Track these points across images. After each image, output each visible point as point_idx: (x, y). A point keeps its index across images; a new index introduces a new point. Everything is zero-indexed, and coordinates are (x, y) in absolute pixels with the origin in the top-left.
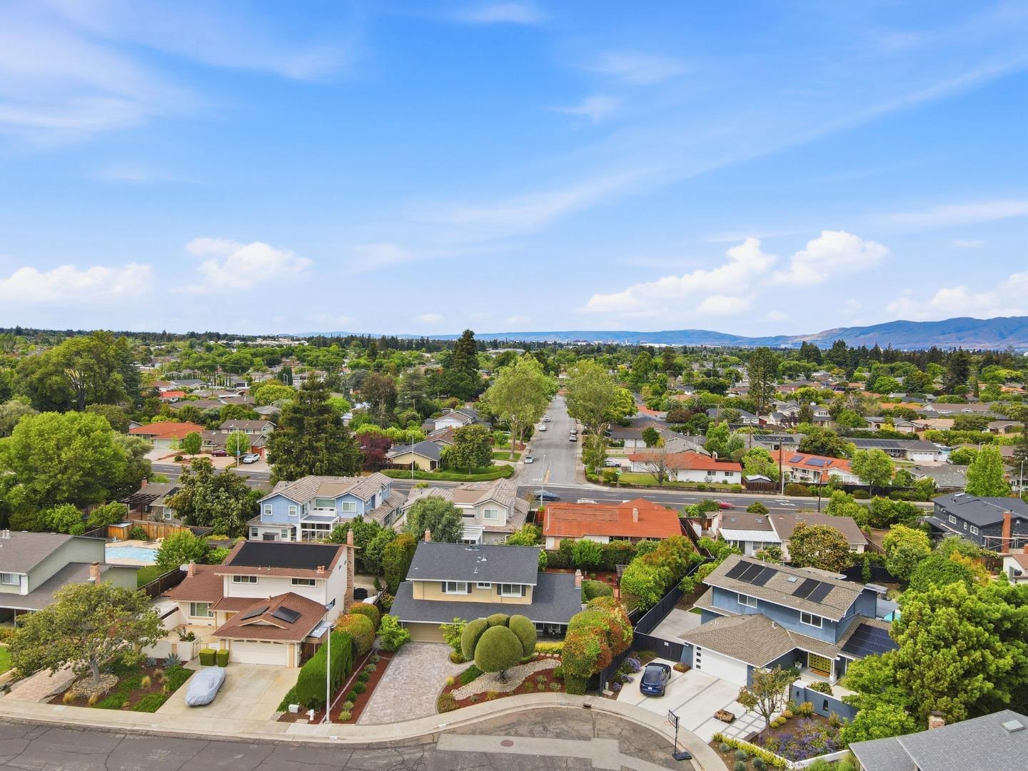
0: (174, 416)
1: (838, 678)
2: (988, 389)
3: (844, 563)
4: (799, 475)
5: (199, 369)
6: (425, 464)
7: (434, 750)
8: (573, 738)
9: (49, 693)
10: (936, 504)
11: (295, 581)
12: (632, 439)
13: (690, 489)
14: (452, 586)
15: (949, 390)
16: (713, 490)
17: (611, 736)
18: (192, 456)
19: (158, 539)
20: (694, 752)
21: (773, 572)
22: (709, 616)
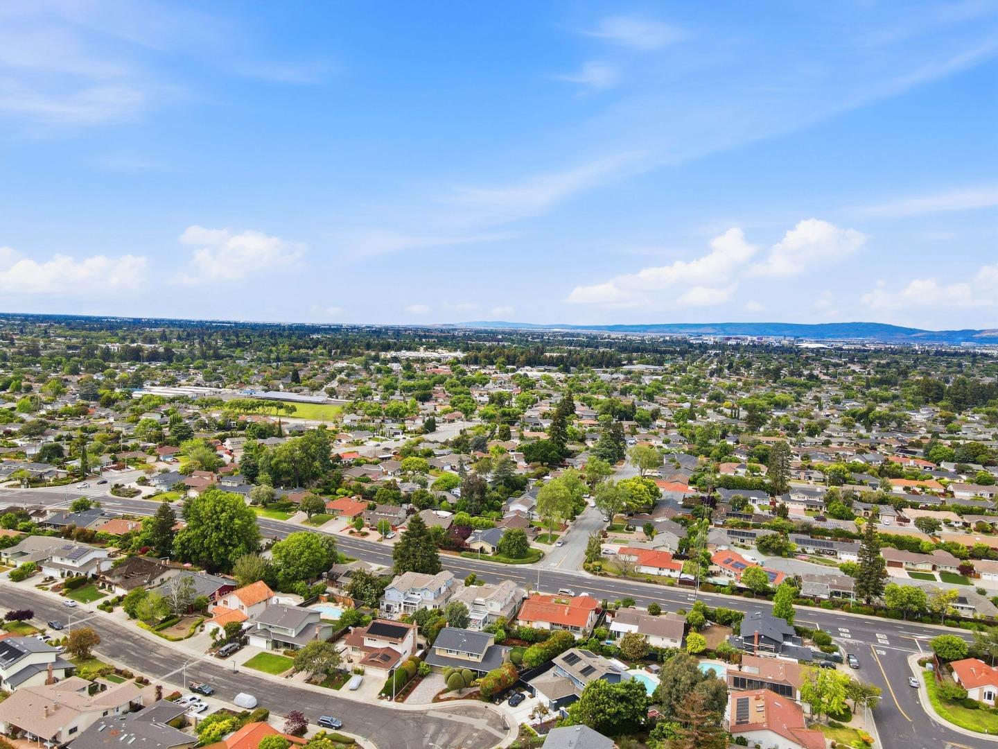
7: (426, 715)
8: (474, 717)
9: (305, 679)
11: (391, 642)
14: (451, 651)
16: (656, 582)
17: (488, 718)
18: (359, 531)
19: (341, 604)
20: (511, 727)
21: (579, 660)
22: (554, 675)
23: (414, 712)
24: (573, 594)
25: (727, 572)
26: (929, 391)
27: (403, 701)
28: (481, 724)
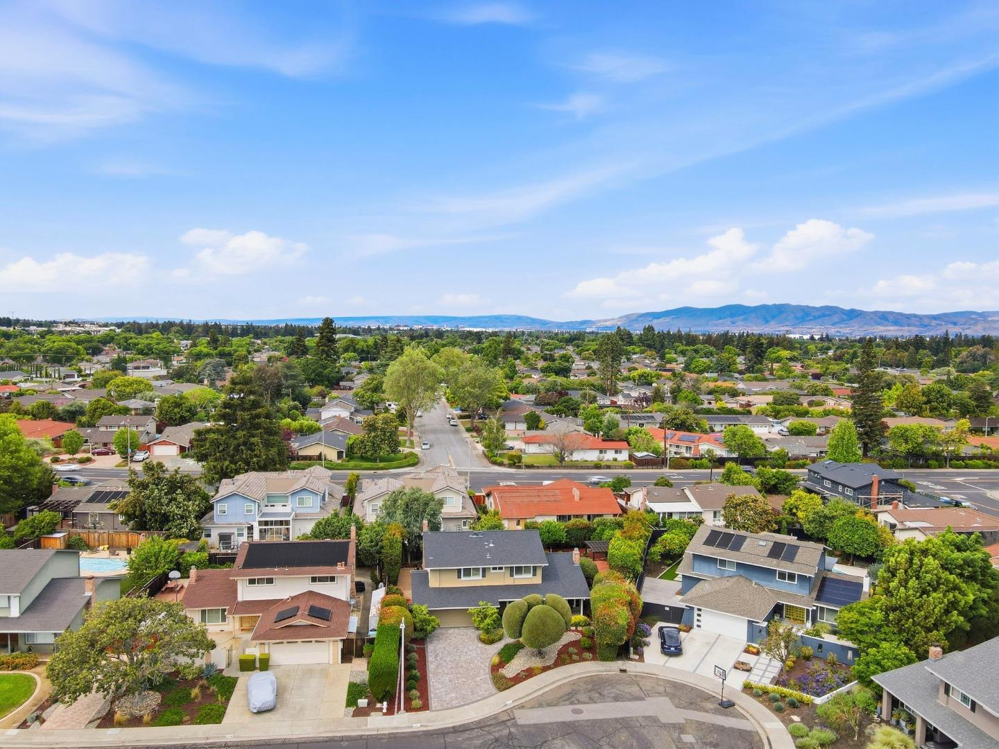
0: (26, 413)
1: (812, 624)
2: (782, 369)
3: (772, 526)
4: (674, 449)
5: (14, 359)
6: (332, 455)
7: (515, 725)
8: (629, 700)
9: (91, 718)
10: (810, 471)
11: (314, 580)
12: (512, 422)
13: (588, 468)
14: (467, 572)
15: (750, 369)
16: (609, 467)
17: (660, 694)
18: (71, 457)
19: (101, 548)
20: (733, 699)
21: (743, 538)
22: (690, 581)
23: (481, 725)
27: (425, 707)
28: (665, 710)
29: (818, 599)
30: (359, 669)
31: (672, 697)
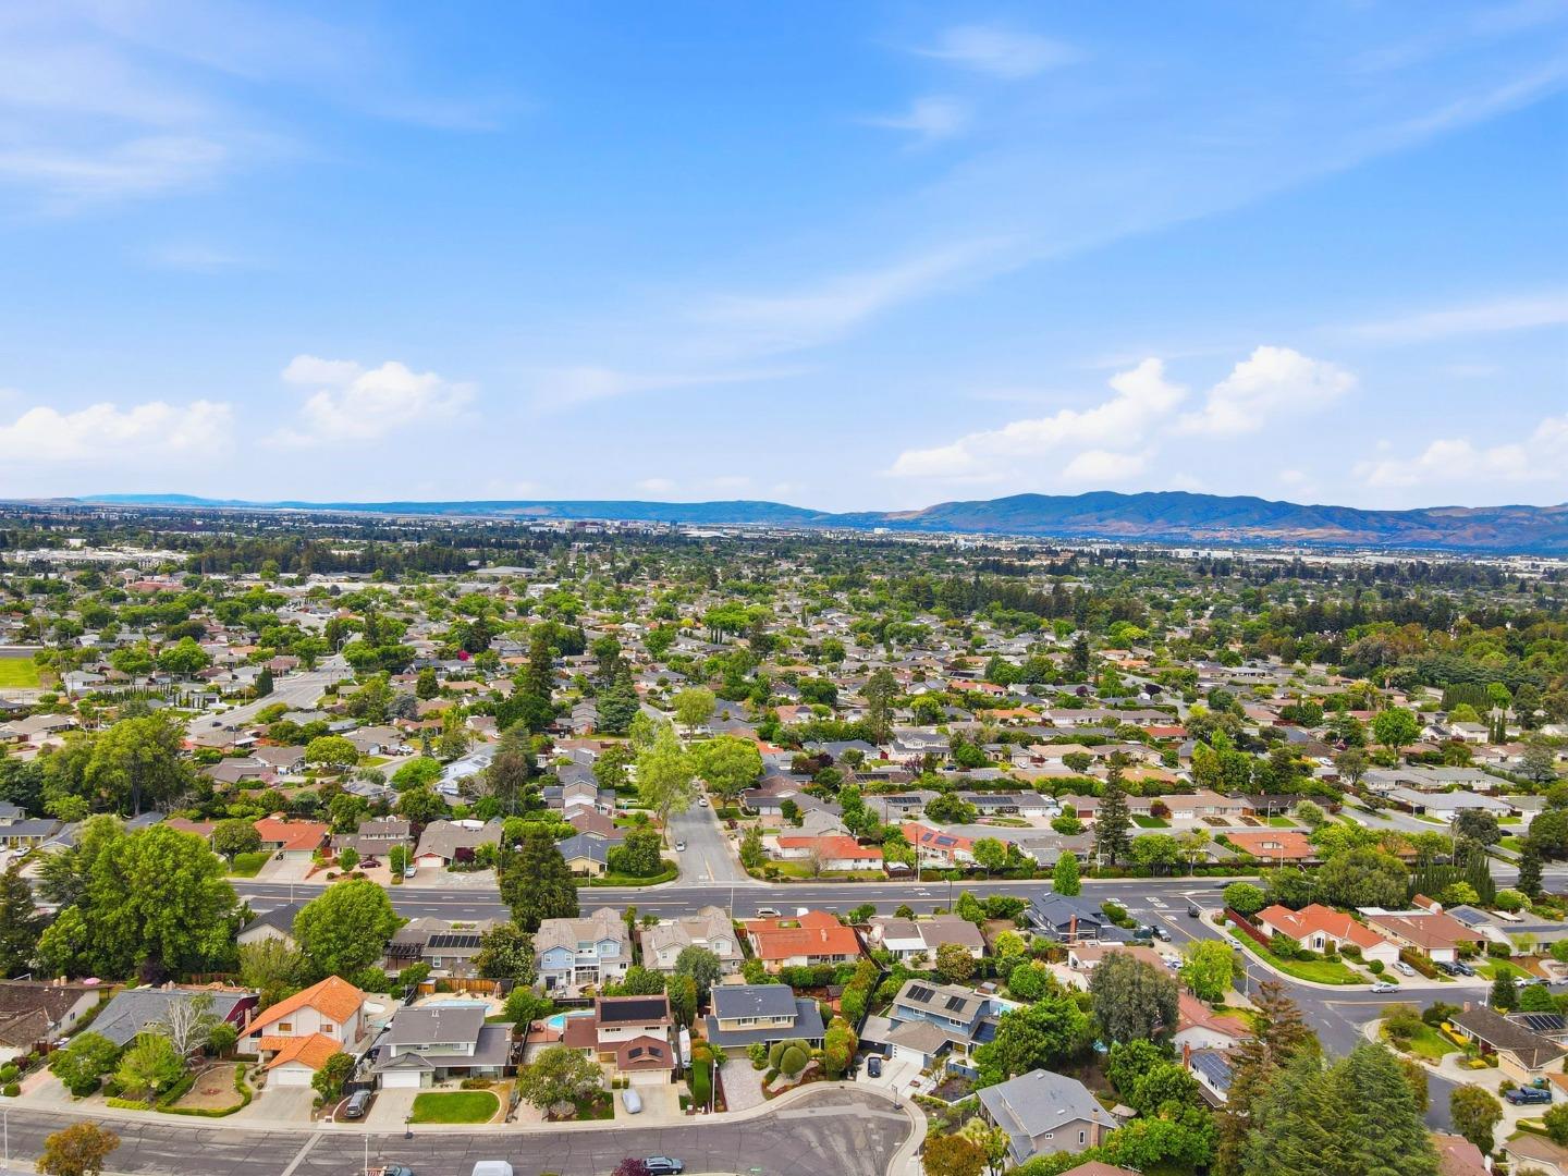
3: (971, 973)
6: (594, 868)
7: (777, 1119)
8: (843, 1105)
9: (542, 1116)
11: (647, 1029)
12: (766, 804)
13: (842, 881)
14: (744, 1020)
16: (862, 880)
17: (861, 1101)
19: (462, 991)
20: (904, 1104)
21: (932, 993)
22: (896, 1023)
23: (758, 1120)
24: (779, 914)
25: (930, 853)
26: (917, 593)
27: (726, 1110)
28: (862, 1110)
29: (974, 1038)
30: (682, 1087)
31: (868, 1103)
